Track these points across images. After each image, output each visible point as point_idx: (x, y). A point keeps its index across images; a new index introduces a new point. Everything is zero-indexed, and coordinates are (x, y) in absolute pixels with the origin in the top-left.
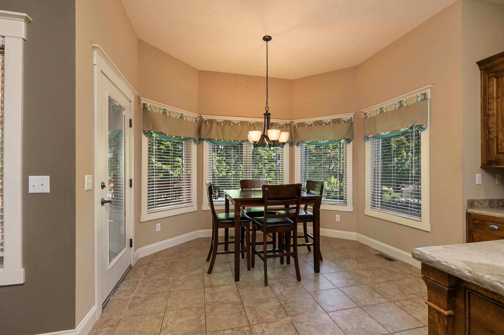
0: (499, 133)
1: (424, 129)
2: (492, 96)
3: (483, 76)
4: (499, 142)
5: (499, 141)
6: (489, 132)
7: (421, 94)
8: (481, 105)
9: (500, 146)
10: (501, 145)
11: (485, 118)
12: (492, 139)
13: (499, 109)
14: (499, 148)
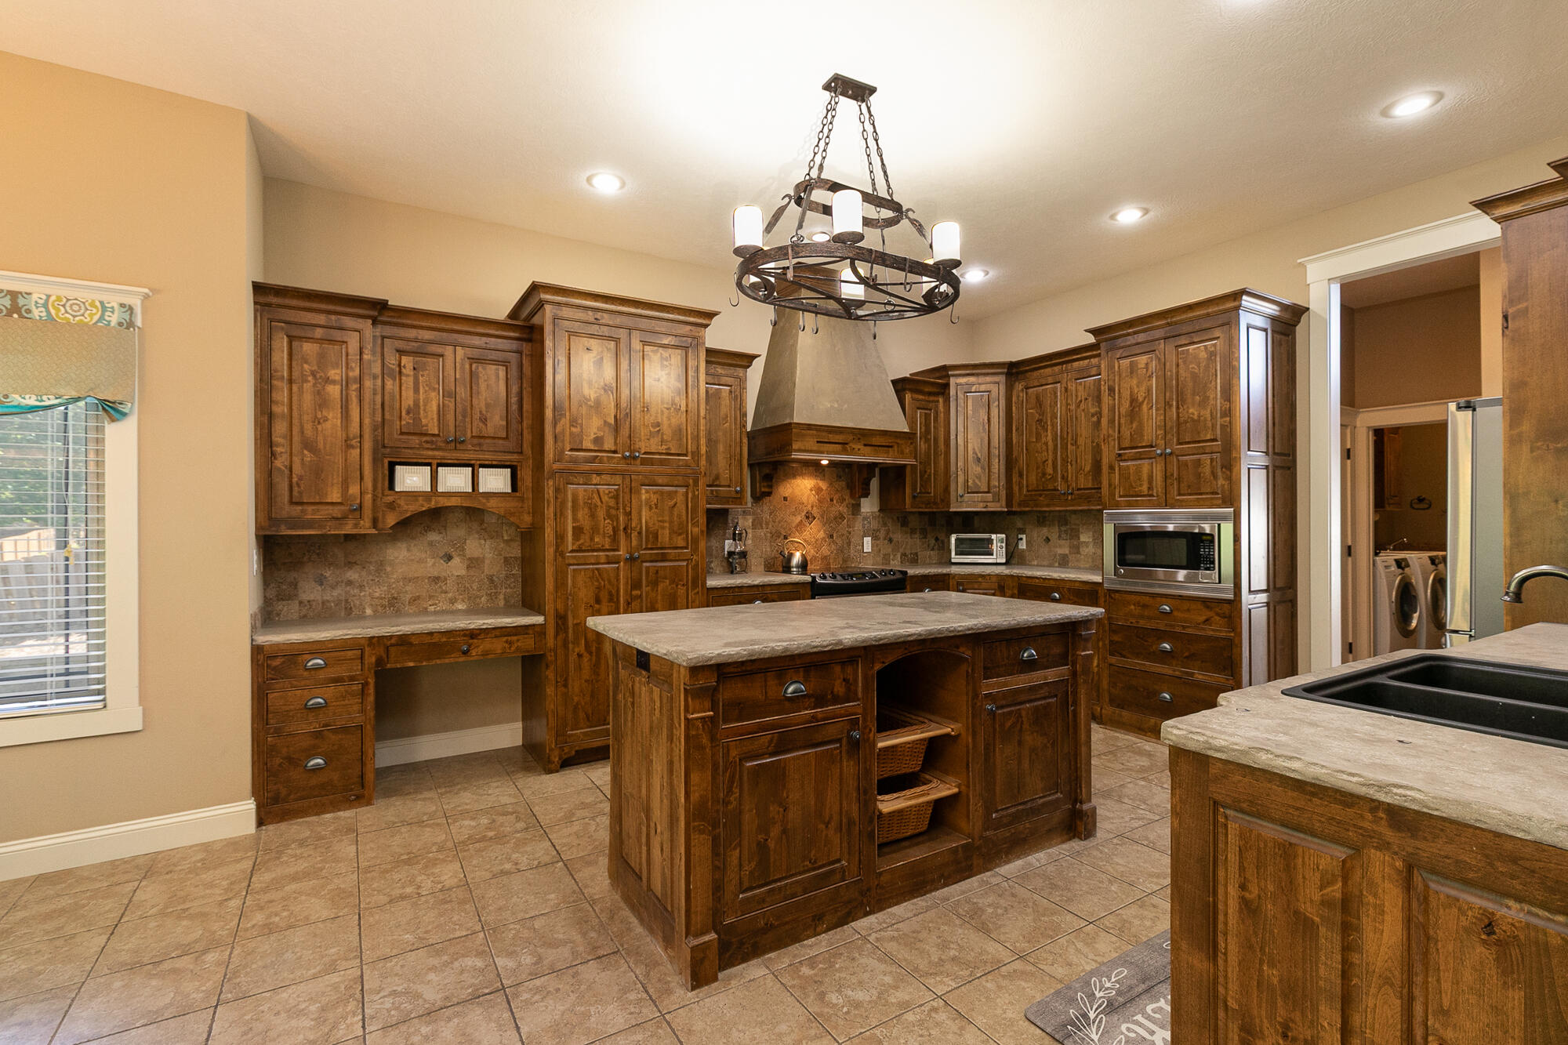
0: (294, 458)
1: (124, 415)
2: (279, 374)
3: (259, 318)
4: (295, 480)
5: (294, 476)
6: (273, 454)
7: (122, 305)
8: (256, 387)
9: (296, 489)
10: (298, 485)
11: (265, 419)
12: (279, 469)
13: (294, 408)
14: (295, 493)
